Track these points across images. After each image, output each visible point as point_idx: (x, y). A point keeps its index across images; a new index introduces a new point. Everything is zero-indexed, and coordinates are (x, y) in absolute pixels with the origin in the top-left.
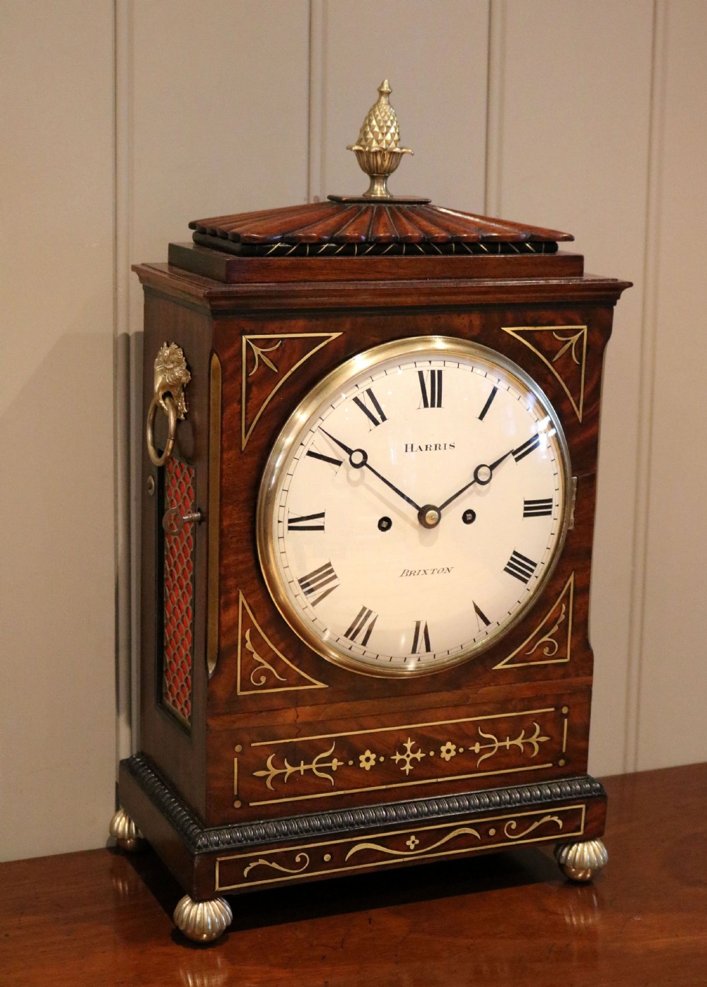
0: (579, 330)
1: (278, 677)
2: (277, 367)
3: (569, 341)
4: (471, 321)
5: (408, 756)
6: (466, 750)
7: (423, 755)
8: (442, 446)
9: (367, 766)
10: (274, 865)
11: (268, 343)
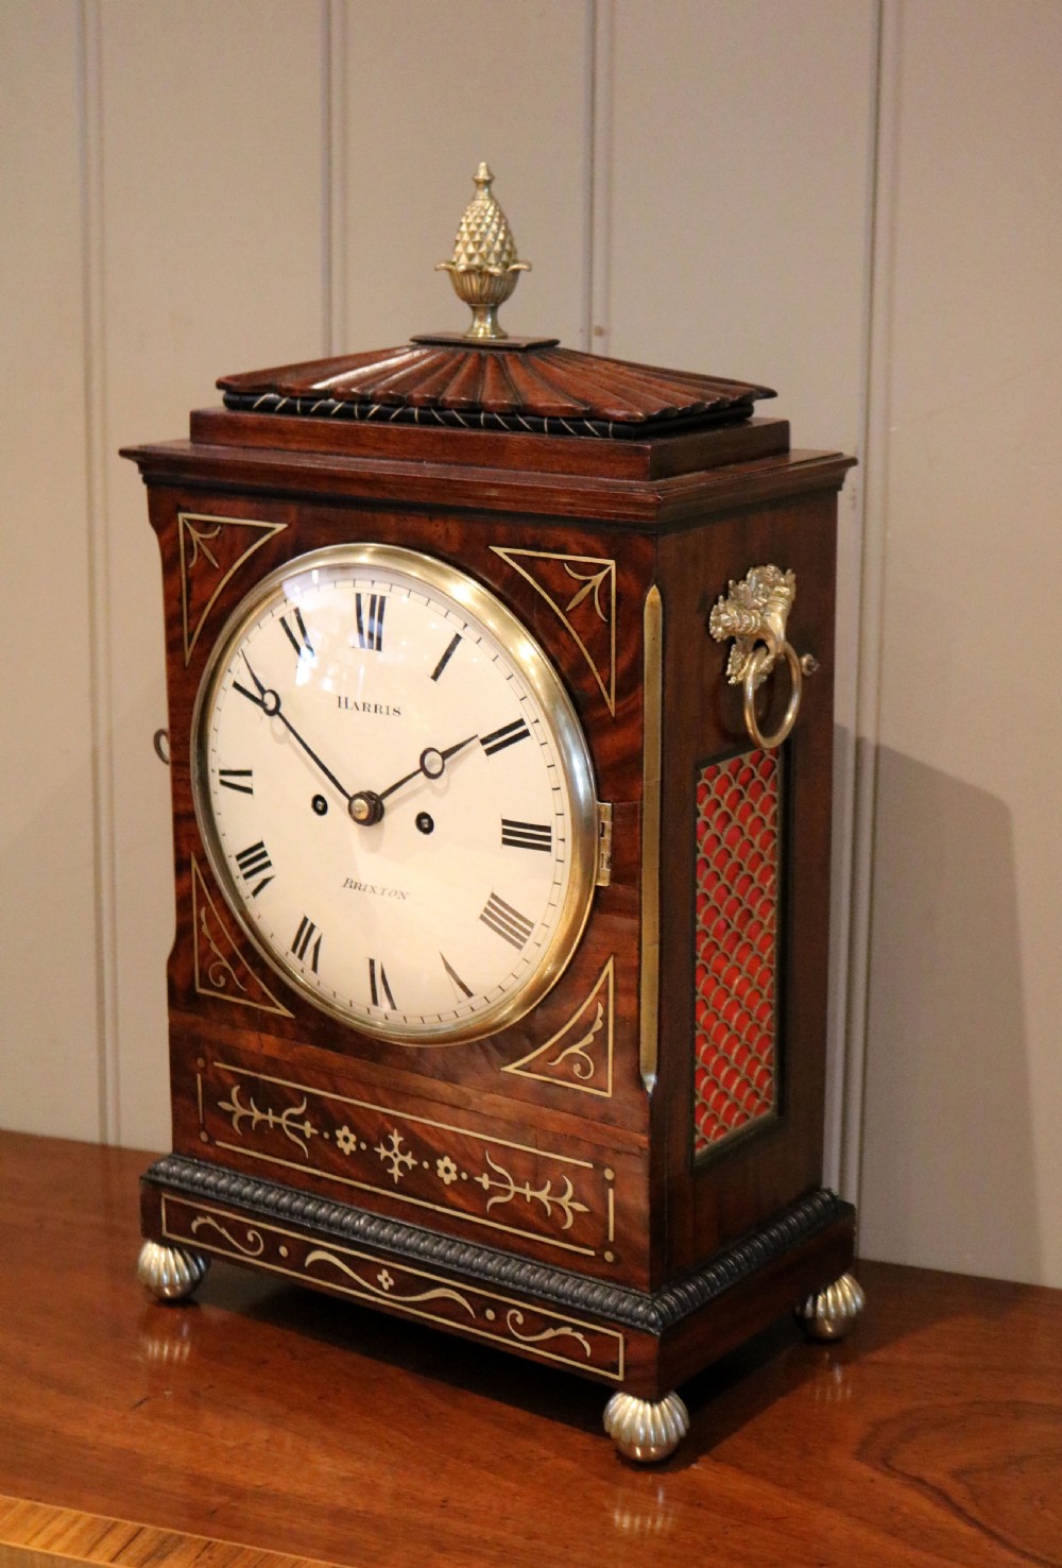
0: (604, 567)
1: (238, 983)
2: (218, 561)
3: (589, 581)
4: (447, 531)
5: (395, 1155)
6: (471, 1178)
7: (415, 1162)
8: (384, 709)
9: (348, 1148)
10: (223, 1231)
11: (205, 527)
